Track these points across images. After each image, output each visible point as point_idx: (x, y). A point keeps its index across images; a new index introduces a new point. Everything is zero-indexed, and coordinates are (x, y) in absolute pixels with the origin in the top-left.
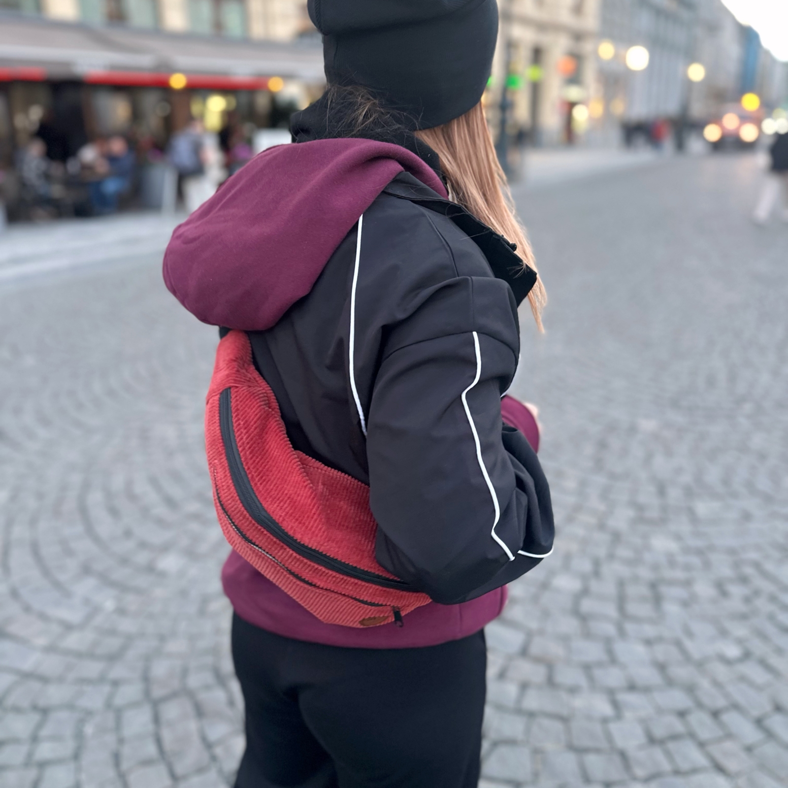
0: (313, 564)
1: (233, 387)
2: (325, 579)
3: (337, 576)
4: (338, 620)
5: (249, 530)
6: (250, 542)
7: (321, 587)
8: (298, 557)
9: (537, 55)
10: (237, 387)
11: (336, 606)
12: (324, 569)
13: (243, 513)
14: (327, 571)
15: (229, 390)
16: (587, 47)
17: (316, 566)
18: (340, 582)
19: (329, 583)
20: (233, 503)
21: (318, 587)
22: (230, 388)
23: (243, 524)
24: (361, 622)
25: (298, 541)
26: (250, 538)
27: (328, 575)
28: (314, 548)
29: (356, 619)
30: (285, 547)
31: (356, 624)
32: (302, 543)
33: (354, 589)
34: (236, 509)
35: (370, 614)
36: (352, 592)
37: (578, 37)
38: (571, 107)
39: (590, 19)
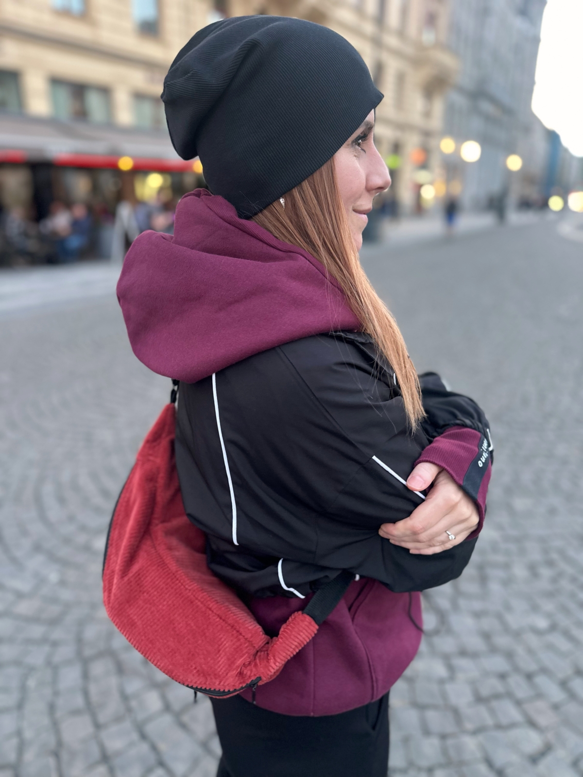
9: (397, 148)
16: (432, 142)
37: (427, 134)
38: (419, 187)
39: (436, 122)
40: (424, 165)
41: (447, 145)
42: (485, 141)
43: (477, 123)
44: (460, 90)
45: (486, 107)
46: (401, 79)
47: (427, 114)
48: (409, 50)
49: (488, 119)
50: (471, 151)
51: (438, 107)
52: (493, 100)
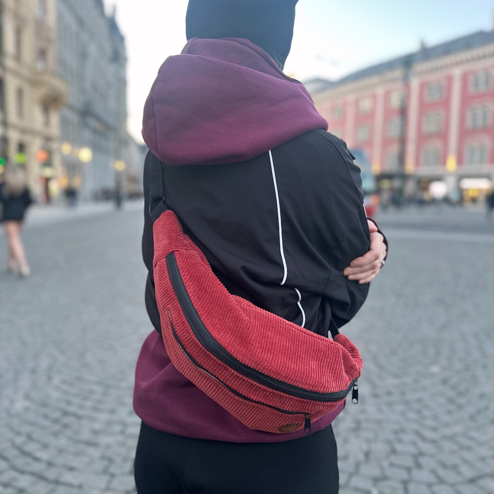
0: (249, 380)
1: (175, 251)
2: (257, 394)
3: (268, 389)
4: (262, 427)
5: (198, 356)
6: (199, 366)
7: (254, 400)
8: (238, 375)
9: (21, 148)
10: (178, 251)
11: (262, 416)
12: (258, 384)
13: (195, 342)
14: (260, 386)
15: (172, 254)
16: (54, 146)
17: (252, 382)
18: (269, 395)
19: (261, 396)
20: (187, 335)
21: (252, 401)
22: (173, 252)
23: (194, 352)
24: (280, 429)
25: (240, 361)
26: (199, 363)
27: (261, 389)
28: (252, 367)
29: (277, 426)
30: (228, 367)
31: (275, 430)
32: (243, 363)
33: (279, 401)
34: (189, 339)
35: (288, 421)
36: (277, 404)
37: (48, 139)
38: (47, 181)
39: (55, 129)
40: (48, 163)
41: (66, 148)
42: (95, 148)
43: (87, 134)
44: (71, 107)
45: (93, 122)
46: (20, 93)
47: (47, 123)
48: (25, 72)
49: (95, 131)
50: (85, 155)
51: (55, 118)
52: (98, 119)
